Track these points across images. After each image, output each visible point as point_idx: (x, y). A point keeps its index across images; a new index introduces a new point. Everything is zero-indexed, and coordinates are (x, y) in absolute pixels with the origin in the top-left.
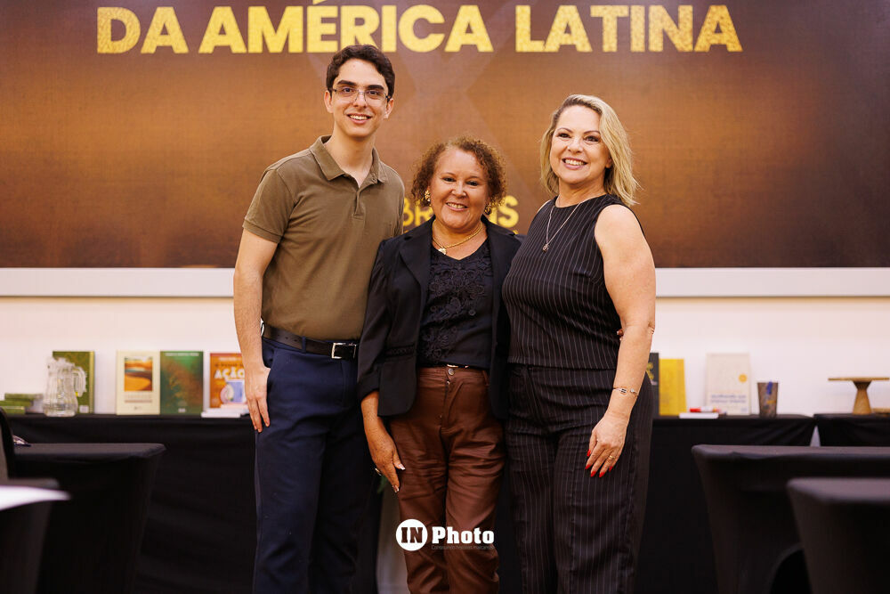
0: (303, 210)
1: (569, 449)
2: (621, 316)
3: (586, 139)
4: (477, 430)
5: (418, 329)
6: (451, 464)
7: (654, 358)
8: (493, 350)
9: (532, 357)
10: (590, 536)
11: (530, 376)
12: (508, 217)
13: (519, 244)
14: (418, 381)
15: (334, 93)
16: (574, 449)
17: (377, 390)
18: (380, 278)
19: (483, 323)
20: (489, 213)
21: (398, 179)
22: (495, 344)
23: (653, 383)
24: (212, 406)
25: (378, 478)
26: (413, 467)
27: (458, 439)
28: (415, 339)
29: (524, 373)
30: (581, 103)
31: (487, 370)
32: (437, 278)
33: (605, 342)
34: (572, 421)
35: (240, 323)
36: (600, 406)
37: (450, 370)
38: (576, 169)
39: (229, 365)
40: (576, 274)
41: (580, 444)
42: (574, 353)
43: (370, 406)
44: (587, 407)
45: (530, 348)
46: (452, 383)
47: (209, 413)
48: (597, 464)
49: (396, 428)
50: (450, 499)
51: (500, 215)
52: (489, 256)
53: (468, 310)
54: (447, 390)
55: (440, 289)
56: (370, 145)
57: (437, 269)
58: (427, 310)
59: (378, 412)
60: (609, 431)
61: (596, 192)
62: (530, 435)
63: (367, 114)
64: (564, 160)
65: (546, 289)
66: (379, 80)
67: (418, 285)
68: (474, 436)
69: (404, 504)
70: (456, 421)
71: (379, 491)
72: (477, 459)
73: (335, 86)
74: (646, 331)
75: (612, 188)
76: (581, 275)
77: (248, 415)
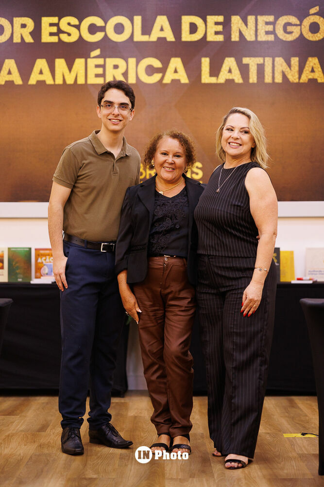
0: (86, 170)
1: (231, 301)
2: (259, 228)
3: (242, 132)
4: (180, 291)
5: (148, 236)
6: (166, 309)
7: (277, 251)
8: (189, 247)
9: (210, 250)
10: (243, 348)
11: (209, 261)
12: (197, 174)
13: (203, 189)
14: (148, 264)
15: (101, 107)
16: (234, 301)
17: (126, 269)
18: (127, 208)
19: (184, 232)
20: (187, 172)
21: (137, 153)
22: (190, 243)
23: (276, 264)
24: (36, 277)
25: (127, 317)
26: (146, 311)
27: (170, 296)
28: (146, 241)
29: (206, 259)
30: (239, 112)
31: (186, 259)
32: (158, 207)
33: (250, 242)
34: (233, 285)
35: (51, 232)
36: (247, 277)
37: (166, 258)
38: (236, 148)
39: (45, 255)
40: (234, 205)
41: (237, 298)
42: (233, 248)
43: (122, 278)
44: (240, 278)
45: (209, 246)
46: (167, 265)
47: (35, 281)
48: (247, 310)
49: (136, 289)
50: (166, 328)
51: (193, 172)
52: (187, 195)
53: (175, 225)
54: (164, 269)
55: (160, 213)
56: (121, 135)
57: (158, 203)
58: (153, 225)
59: (127, 281)
60: (253, 292)
61: (246, 161)
62: (209, 293)
63: (119, 119)
64: (229, 143)
65: (218, 213)
66: (126, 100)
67: (148, 212)
68: (179, 294)
69: (141, 331)
70: (169, 286)
71: (128, 323)
72: (180, 306)
73: (102, 103)
74: (272, 237)
75: (255, 158)
76: (238, 206)
77: (55, 282)
